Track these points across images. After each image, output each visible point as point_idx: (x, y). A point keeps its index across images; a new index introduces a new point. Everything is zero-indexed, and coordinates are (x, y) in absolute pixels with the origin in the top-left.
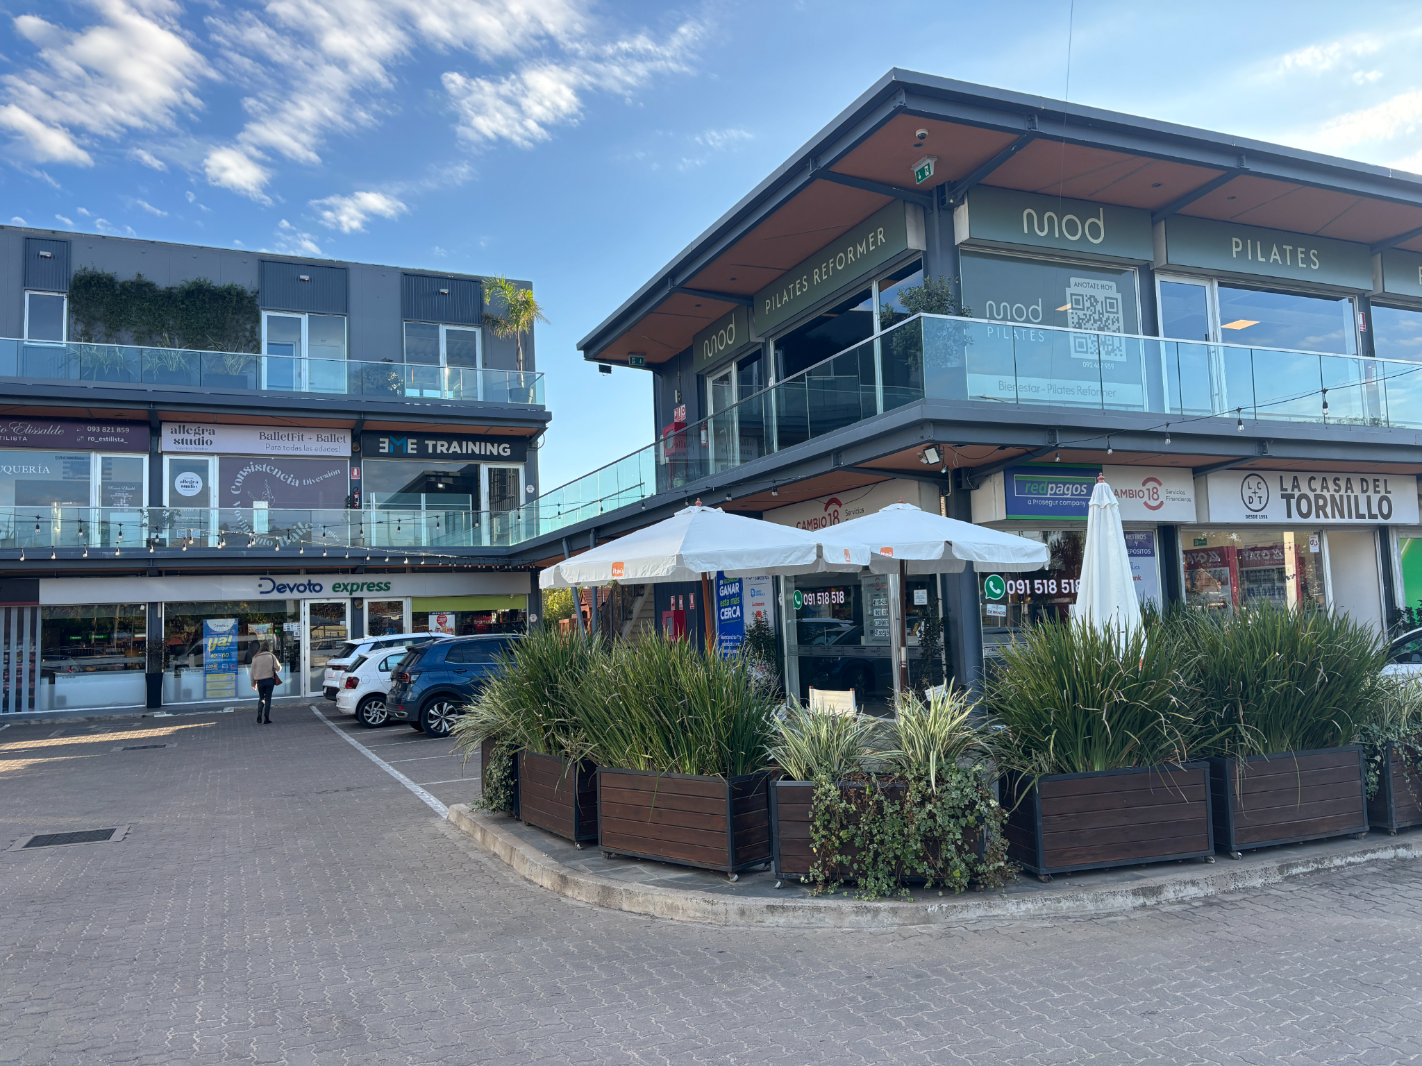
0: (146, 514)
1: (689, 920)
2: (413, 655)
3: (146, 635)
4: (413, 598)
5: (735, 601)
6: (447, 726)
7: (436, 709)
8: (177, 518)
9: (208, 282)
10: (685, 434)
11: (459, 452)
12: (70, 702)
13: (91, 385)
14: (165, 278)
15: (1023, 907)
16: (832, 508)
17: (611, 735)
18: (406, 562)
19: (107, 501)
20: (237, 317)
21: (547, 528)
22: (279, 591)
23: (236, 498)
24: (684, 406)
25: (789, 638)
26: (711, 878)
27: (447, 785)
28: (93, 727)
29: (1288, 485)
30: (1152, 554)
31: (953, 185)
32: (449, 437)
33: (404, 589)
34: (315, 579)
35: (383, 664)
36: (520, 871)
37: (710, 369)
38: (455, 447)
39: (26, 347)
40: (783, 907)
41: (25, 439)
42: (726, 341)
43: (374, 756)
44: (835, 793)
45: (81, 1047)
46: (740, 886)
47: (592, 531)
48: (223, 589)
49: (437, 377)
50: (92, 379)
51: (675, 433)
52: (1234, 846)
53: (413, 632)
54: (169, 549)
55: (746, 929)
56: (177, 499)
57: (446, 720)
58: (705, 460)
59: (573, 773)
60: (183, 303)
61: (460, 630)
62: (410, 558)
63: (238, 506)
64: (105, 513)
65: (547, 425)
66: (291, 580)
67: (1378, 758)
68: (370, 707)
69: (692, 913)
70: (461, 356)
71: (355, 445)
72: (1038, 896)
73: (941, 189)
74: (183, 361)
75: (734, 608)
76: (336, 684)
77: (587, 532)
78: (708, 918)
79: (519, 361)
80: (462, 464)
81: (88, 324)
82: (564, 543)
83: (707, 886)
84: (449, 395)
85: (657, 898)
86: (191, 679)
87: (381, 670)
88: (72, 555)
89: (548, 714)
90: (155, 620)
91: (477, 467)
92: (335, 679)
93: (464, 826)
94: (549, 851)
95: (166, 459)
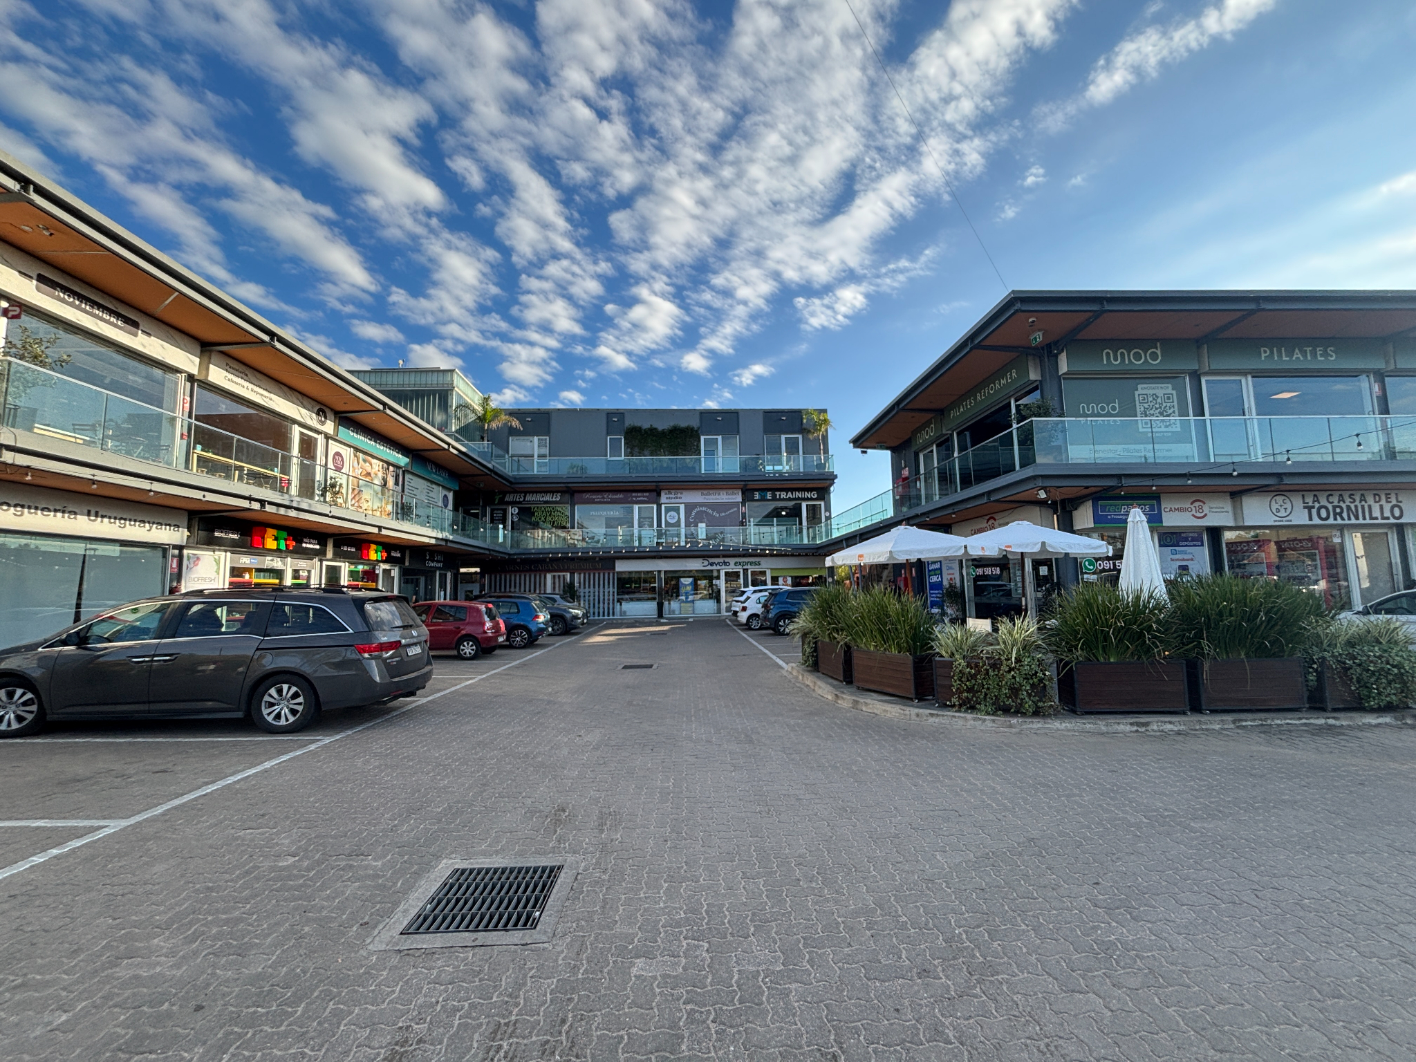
0: (656, 531)
1: (893, 716)
2: (771, 596)
3: (656, 585)
4: (771, 569)
5: (938, 573)
6: (787, 630)
7: (782, 622)
8: (668, 533)
9: (679, 425)
11: (791, 497)
12: (628, 614)
13: (633, 475)
14: (662, 426)
15: (1064, 725)
16: (991, 522)
17: (857, 633)
18: (768, 551)
19: (640, 525)
20: (691, 440)
21: (836, 534)
22: (711, 565)
23: (692, 523)
25: (969, 593)
26: (903, 700)
27: (787, 656)
28: (637, 625)
29: (1310, 500)
30: (1202, 545)
31: (1056, 343)
32: (787, 490)
33: (767, 565)
34: (727, 560)
35: (758, 601)
36: (818, 692)
37: (921, 449)
38: (790, 495)
39: (609, 461)
40: (938, 715)
41: (609, 500)
42: (930, 433)
43: (755, 642)
44: (963, 664)
46: (918, 705)
47: (859, 535)
48: (687, 565)
49: (780, 461)
50: (634, 473)
52: (1204, 707)
53: (772, 585)
54: (665, 547)
55: (919, 722)
56: (668, 524)
57: (786, 627)
58: (920, 497)
59: (841, 651)
60: (669, 436)
61: (794, 585)
62: (769, 549)
63: (693, 526)
64: (640, 531)
65: (835, 481)
66: (716, 560)
67: (1315, 666)
68: (752, 620)
69: (894, 714)
70: (792, 448)
71: (743, 496)
72: (1073, 721)
73: (1049, 346)
74: (669, 462)
75: (938, 576)
76: (737, 609)
77: (856, 536)
78: (901, 716)
79: (820, 449)
80: (793, 503)
81: (632, 449)
82: (844, 542)
83: (902, 703)
84: (786, 469)
85: (879, 707)
86: (674, 605)
87: (757, 603)
88: (627, 550)
89: (829, 624)
90: (660, 579)
91: (800, 505)
92: (737, 607)
93: (795, 673)
94: (831, 684)
95: (663, 506)
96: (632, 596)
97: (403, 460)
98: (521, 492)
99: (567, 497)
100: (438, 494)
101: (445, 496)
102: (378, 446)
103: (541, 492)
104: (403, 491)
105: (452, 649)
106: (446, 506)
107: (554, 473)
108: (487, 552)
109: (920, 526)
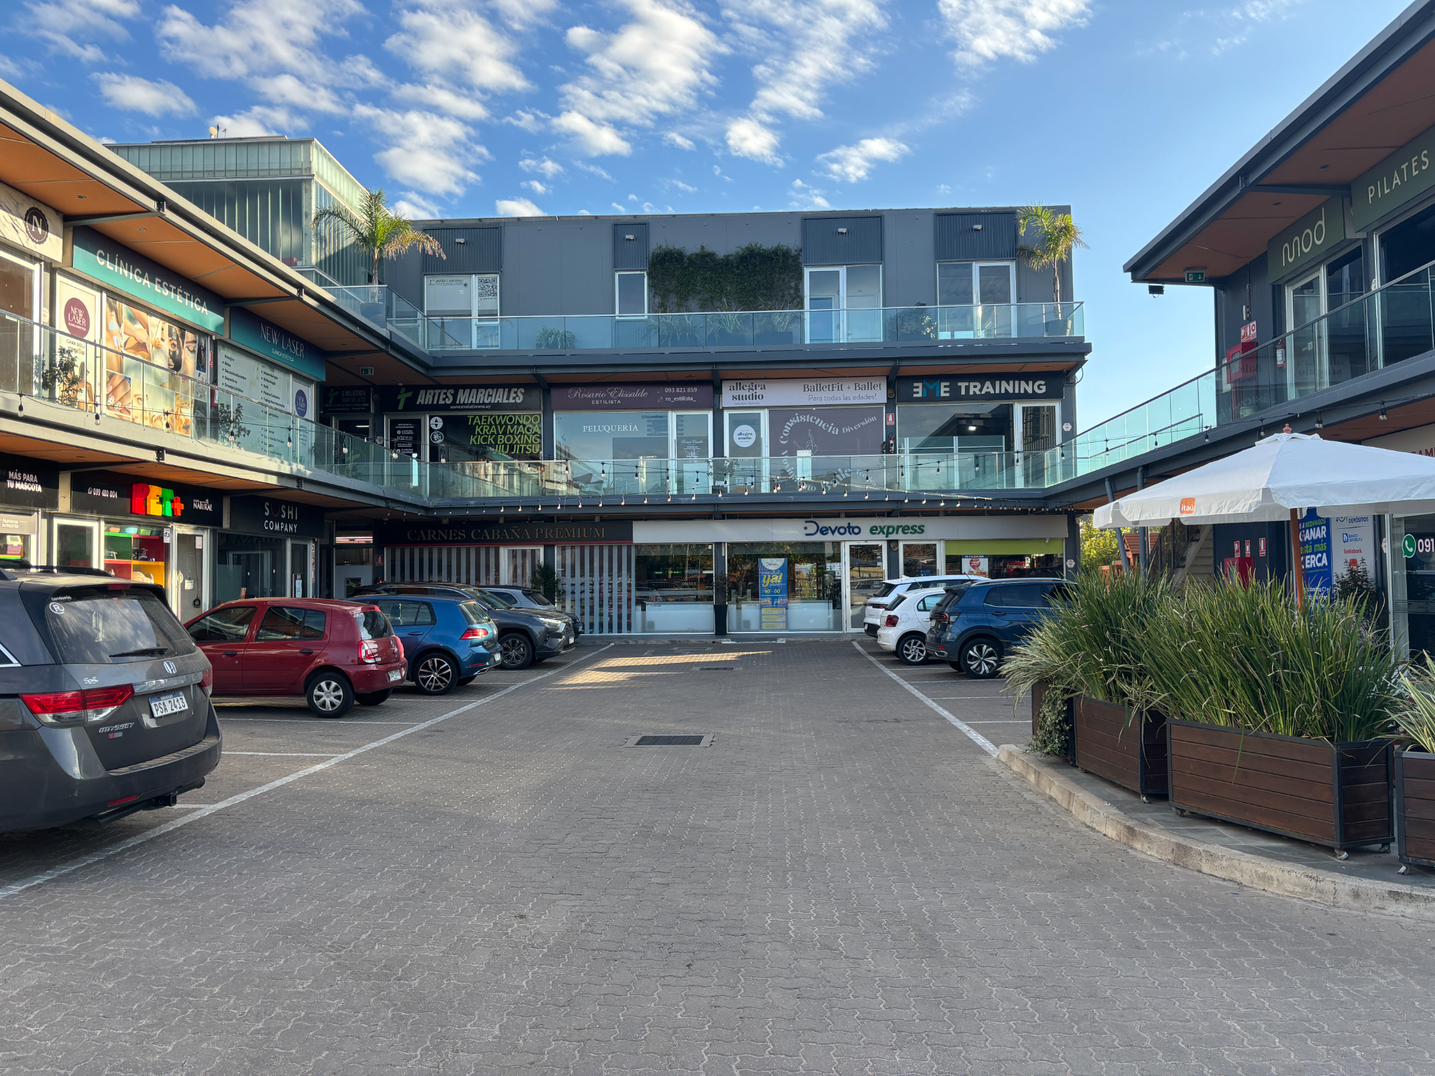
0: (711, 464)
1: (1287, 894)
2: (951, 596)
3: (713, 572)
4: (947, 541)
5: (1323, 547)
6: (987, 668)
7: (975, 650)
8: (735, 467)
9: (759, 246)
10: (1255, 357)
11: (992, 392)
12: (657, 627)
13: (667, 351)
14: (725, 246)
17: (1185, 686)
18: (942, 504)
19: (681, 454)
20: (783, 276)
22: (822, 533)
23: (784, 447)
24: (1255, 323)
25: (1396, 591)
26: (1310, 852)
27: (994, 726)
28: (676, 648)
32: (982, 378)
33: (937, 533)
34: (855, 522)
35: (921, 605)
36: (1080, 817)
37: (1290, 278)
38: (988, 388)
39: (618, 321)
40: (1411, 896)
41: (619, 402)
43: (916, 691)
45: (699, 917)
46: (1351, 865)
47: (1140, 469)
48: (774, 531)
49: (969, 317)
50: (668, 346)
51: (1242, 355)
53: (947, 574)
54: (729, 495)
55: (1361, 914)
56: (735, 449)
57: (986, 662)
58: (1282, 385)
59: (1138, 723)
60: (738, 269)
61: (994, 573)
62: (946, 501)
63: (785, 455)
64: (679, 465)
65: (1087, 357)
66: (832, 523)
68: (909, 644)
69: (1290, 888)
70: (994, 294)
71: (890, 392)
74: (739, 323)
75: (1319, 555)
76: (878, 622)
77: (1134, 471)
78: (1311, 895)
79: (1055, 291)
80: (995, 405)
81: (664, 297)
82: (1107, 483)
83: (1307, 860)
84: (982, 335)
85: (1244, 865)
86: (749, 611)
87: (919, 610)
88: (657, 501)
89: (1108, 659)
90: (720, 559)
91: (1010, 407)
92: (876, 617)
93: (1017, 767)
94: (1114, 803)
95: (726, 414)
96: (667, 592)
97: (211, 319)
98: (448, 387)
99: (537, 396)
100: (286, 388)
101: (300, 394)
102: (157, 288)
103: (486, 387)
104: (215, 381)
105: (299, 695)
106: (302, 413)
107: (511, 346)
108: (382, 504)
109: (1328, 434)
